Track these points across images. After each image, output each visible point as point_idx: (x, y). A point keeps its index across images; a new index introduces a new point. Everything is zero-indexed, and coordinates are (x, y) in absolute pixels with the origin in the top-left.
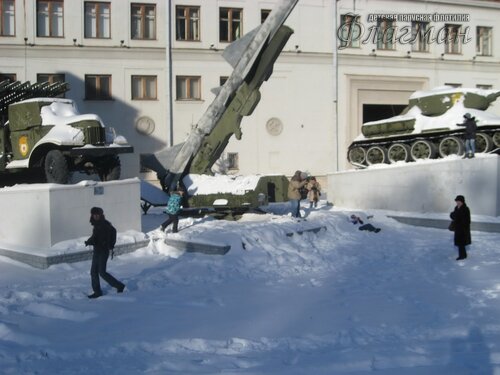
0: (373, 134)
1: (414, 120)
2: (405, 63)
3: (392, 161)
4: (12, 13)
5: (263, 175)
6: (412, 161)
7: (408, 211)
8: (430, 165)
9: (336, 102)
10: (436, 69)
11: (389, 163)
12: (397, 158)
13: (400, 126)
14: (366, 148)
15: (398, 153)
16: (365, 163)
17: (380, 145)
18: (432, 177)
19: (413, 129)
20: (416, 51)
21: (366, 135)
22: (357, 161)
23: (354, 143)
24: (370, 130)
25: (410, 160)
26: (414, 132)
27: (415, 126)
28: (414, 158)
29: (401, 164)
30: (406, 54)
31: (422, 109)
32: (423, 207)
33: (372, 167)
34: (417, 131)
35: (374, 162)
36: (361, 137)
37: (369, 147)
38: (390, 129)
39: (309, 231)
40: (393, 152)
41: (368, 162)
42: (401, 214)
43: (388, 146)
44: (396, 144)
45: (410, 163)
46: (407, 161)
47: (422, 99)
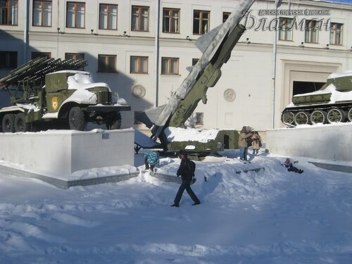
0: (300, 103)
1: (331, 94)
2: (325, 53)
3: (313, 122)
4: (50, 10)
5: (221, 130)
6: (328, 123)
7: (324, 159)
8: (340, 126)
9: (274, 79)
10: (347, 57)
11: (311, 124)
12: (317, 121)
13: (320, 98)
14: (295, 113)
15: (318, 117)
16: (294, 124)
17: (305, 111)
18: (342, 135)
19: (329, 100)
20: (332, 44)
21: (295, 104)
22: (288, 122)
23: (287, 109)
24: (298, 100)
25: (326, 122)
26: (330, 103)
27: (331, 99)
28: (330, 121)
29: (320, 125)
30: (326, 47)
31: (337, 86)
32: (334, 157)
33: (299, 126)
34: (332, 102)
35: (300, 123)
36: (292, 105)
37: (297, 112)
38: (313, 100)
39: (253, 170)
40: (314, 116)
41: (296, 123)
42: (319, 161)
43: (311, 112)
44: (316, 111)
45: (326, 125)
46: (324, 123)
47: (336, 79)
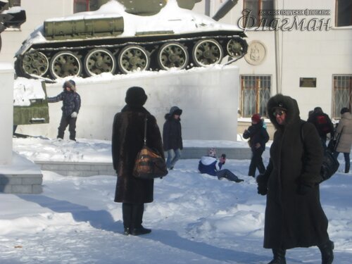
0: (61, 34)
1: (121, 19)
3: (91, 73)
6: (122, 72)
8: (153, 78)
11: (88, 76)
12: (98, 69)
15: (101, 62)
16: (49, 75)
17: (73, 51)
19: (122, 31)
21: (47, 36)
22: (34, 72)
23: (32, 46)
24: (58, 29)
25: (118, 71)
26: (124, 35)
27: (125, 27)
28: (124, 69)
29: (106, 76)
33: (60, 80)
34: (129, 32)
35: (63, 73)
36: (41, 39)
37: (55, 53)
40: (93, 61)
41: (55, 74)
43: (83, 54)
44: (99, 50)
45: (118, 76)
46: (115, 73)
